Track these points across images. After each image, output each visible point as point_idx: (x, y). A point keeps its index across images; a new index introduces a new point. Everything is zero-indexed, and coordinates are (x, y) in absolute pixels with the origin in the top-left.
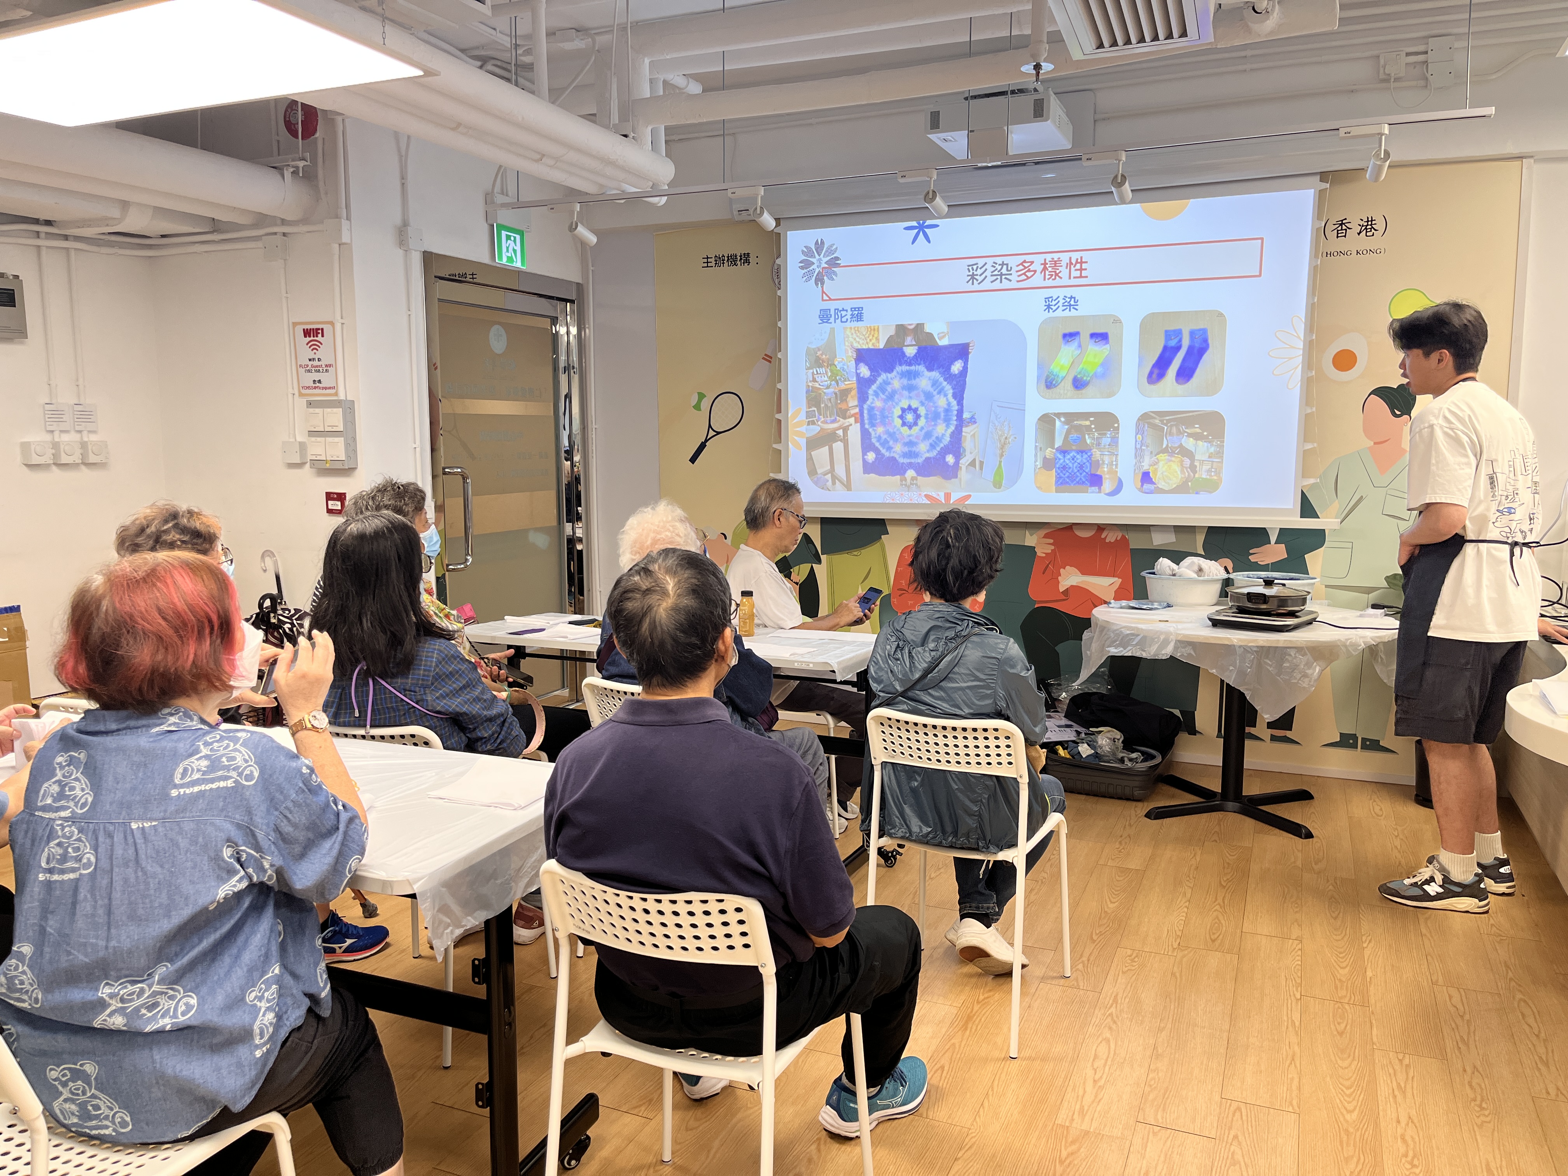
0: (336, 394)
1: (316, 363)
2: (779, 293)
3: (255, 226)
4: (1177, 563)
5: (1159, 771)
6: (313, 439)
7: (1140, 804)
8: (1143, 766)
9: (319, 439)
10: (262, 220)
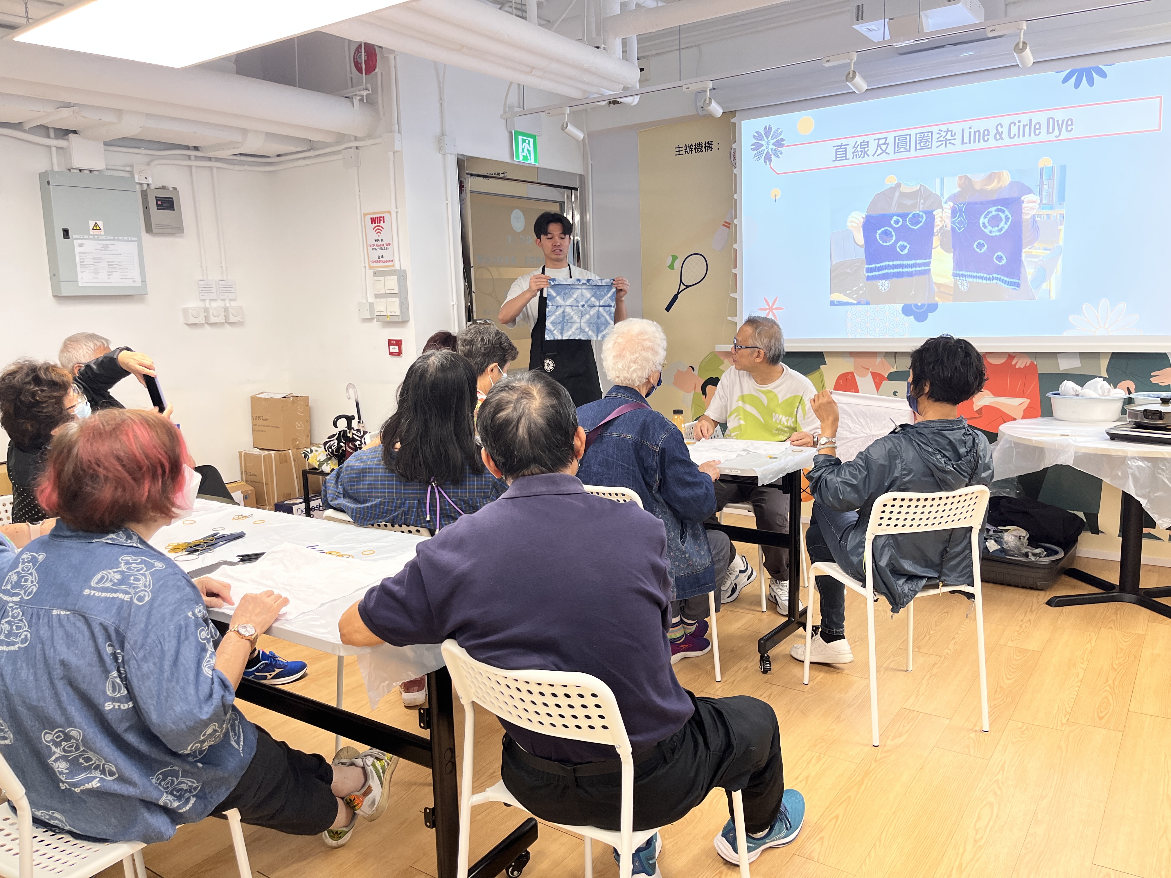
0: (393, 266)
1: (380, 243)
2: (735, 171)
3: (337, 143)
4: (1082, 385)
5: (1060, 565)
6: (378, 300)
7: (1042, 593)
8: (1045, 560)
9: (382, 300)
10: (341, 138)
